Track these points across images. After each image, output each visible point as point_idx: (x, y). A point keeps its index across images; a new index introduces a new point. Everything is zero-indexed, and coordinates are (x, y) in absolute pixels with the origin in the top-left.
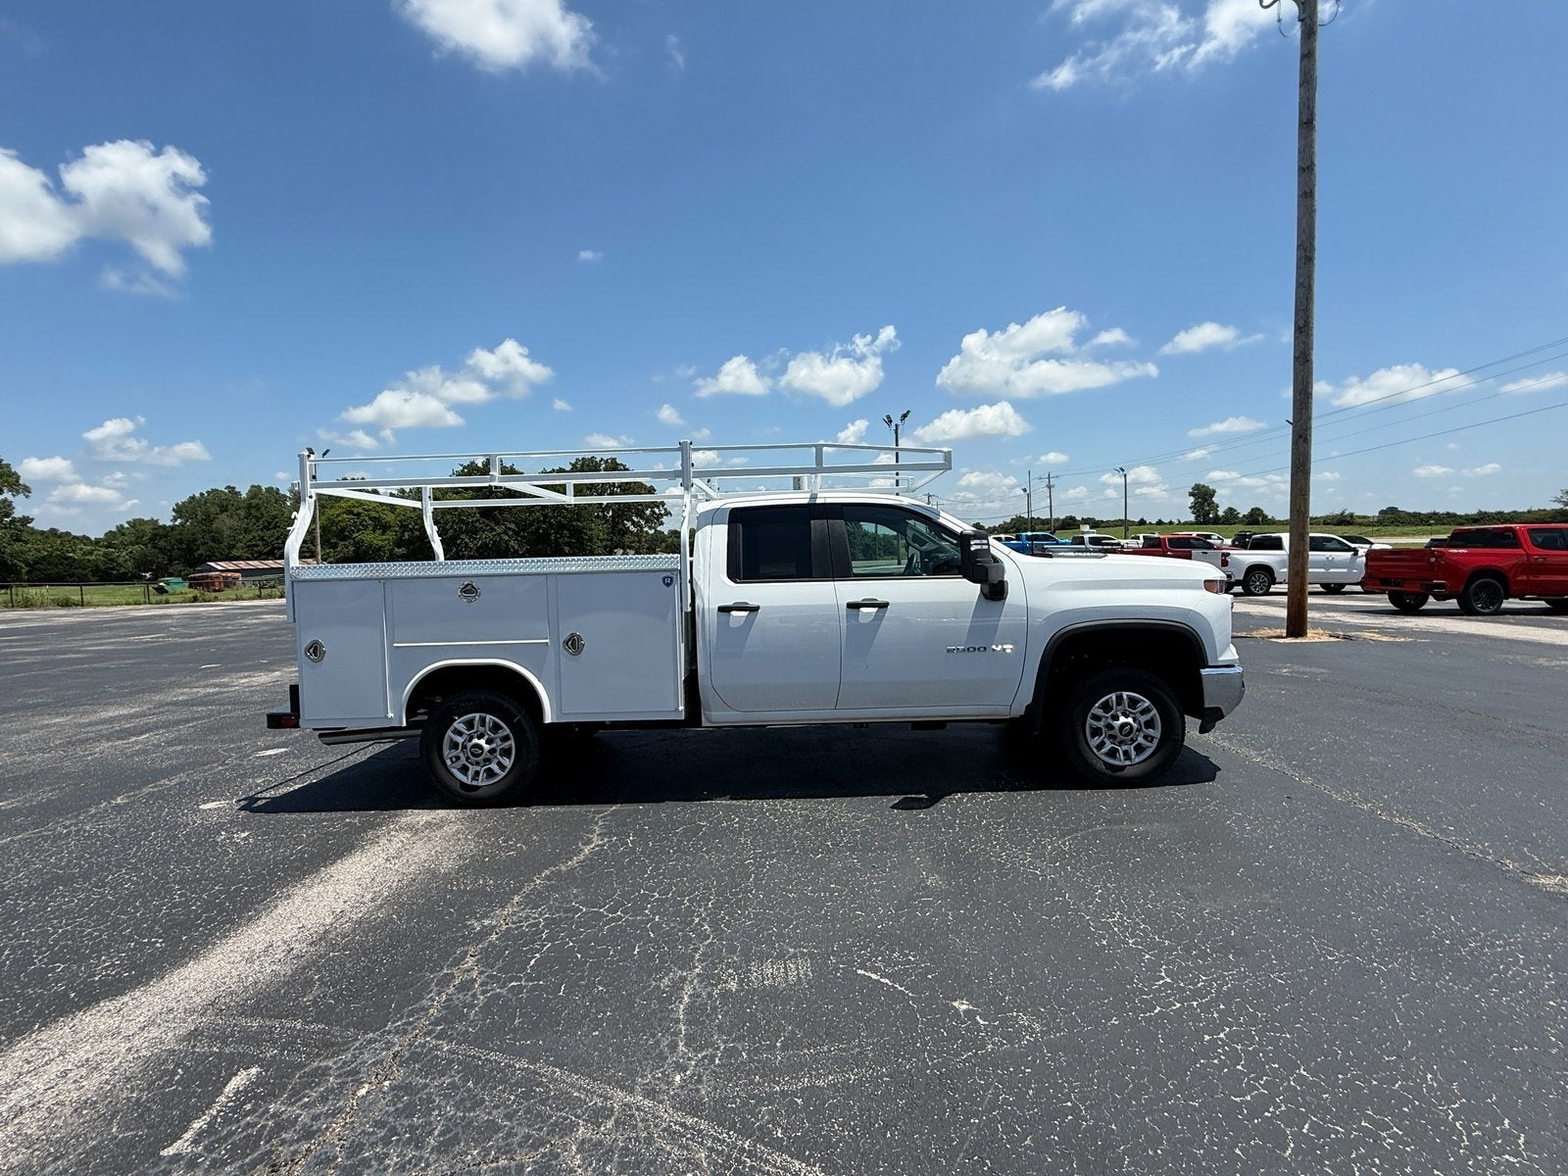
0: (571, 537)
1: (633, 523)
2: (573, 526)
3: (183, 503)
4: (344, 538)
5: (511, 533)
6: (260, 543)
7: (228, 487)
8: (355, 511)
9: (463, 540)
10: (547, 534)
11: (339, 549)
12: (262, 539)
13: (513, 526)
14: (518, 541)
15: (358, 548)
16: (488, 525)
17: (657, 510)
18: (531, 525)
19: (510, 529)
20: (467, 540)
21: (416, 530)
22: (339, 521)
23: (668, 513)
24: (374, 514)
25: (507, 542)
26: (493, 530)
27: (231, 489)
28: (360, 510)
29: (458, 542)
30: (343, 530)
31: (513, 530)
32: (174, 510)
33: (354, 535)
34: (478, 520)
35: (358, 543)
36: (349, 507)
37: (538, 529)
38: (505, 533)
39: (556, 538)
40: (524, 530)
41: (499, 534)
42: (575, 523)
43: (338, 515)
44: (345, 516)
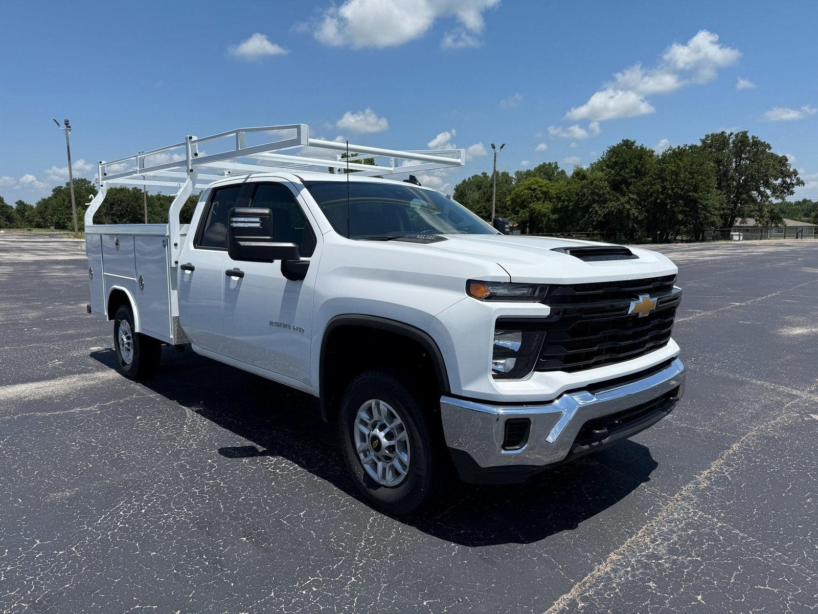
0: (686, 205)
1: (760, 193)
2: (689, 196)
3: (460, 185)
4: (524, 207)
5: (632, 203)
6: (483, 210)
7: (483, 173)
8: (533, 187)
9: (594, 208)
10: (664, 204)
11: (519, 215)
12: (485, 208)
13: (635, 197)
14: (639, 209)
15: (532, 214)
16: (616, 196)
17: (788, 180)
18: (651, 195)
19: (632, 199)
20: (597, 208)
21: (566, 200)
22: (522, 195)
23: (800, 183)
24: (544, 189)
25: (628, 210)
26: (618, 200)
27: (484, 174)
28: (536, 186)
29: (590, 210)
30: (523, 201)
31: (636, 200)
32: (455, 189)
33: (531, 205)
34: (609, 192)
35: (532, 210)
36: (529, 184)
37: (656, 199)
38: (628, 202)
39: (672, 207)
40: (645, 200)
41: (622, 204)
42: (691, 194)
43: (522, 191)
44: (526, 191)
